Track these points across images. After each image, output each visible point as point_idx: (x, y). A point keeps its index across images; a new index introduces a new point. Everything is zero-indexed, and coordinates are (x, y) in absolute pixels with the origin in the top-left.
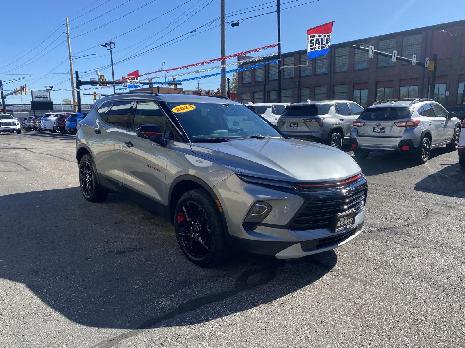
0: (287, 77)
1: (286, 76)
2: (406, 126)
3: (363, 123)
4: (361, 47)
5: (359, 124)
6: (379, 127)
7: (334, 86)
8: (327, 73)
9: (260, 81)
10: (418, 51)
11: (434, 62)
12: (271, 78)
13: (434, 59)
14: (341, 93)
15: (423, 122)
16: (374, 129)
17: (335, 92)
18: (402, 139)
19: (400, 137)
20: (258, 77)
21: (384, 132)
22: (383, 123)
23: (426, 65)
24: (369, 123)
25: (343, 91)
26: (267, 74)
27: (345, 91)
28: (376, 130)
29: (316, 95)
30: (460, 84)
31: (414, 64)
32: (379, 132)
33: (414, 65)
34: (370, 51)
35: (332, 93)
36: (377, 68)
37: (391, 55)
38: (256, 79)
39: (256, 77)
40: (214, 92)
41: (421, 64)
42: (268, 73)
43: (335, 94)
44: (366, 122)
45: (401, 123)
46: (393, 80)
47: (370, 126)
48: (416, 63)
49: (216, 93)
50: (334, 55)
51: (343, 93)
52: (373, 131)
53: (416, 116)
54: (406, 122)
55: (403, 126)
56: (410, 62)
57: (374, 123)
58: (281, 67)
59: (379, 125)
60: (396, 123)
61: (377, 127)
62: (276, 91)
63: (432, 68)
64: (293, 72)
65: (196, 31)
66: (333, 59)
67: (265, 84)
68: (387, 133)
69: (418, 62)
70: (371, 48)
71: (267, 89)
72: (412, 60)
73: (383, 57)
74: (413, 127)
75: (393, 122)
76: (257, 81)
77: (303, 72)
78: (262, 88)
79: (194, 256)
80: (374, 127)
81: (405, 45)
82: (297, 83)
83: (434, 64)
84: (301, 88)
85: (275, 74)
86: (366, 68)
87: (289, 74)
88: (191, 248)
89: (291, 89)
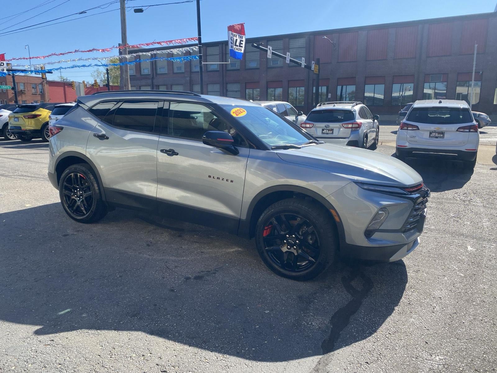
0: (177, 72)
1: (176, 70)
2: (352, 128)
3: (312, 125)
4: (260, 46)
5: (308, 126)
6: (328, 128)
7: (227, 84)
8: (219, 70)
9: (146, 74)
10: (303, 54)
11: (318, 66)
12: (159, 71)
13: (318, 62)
14: (234, 91)
15: (364, 124)
16: (323, 130)
17: (228, 90)
18: (349, 139)
19: (348, 138)
20: (144, 69)
21: (332, 133)
22: (332, 125)
23: (312, 68)
24: (318, 124)
25: (235, 90)
26: (154, 67)
27: (237, 90)
28: (325, 131)
29: (209, 92)
30: (338, 86)
31: (303, 66)
32: (327, 134)
33: (303, 68)
34: (269, 51)
35: (225, 91)
36: (268, 68)
37: (285, 56)
38: (142, 71)
39: (142, 70)
40: (90, 84)
41: (308, 67)
42: (156, 65)
43: (228, 92)
44: (315, 123)
45: (348, 125)
46: (282, 81)
47: (320, 127)
48: (305, 66)
49: (93, 85)
50: (226, 52)
51: (236, 91)
52: (322, 133)
53: (359, 119)
54: (352, 124)
55: (350, 128)
56: (299, 64)
57: (323, 125)
58: (203, 63)
59: (328, 126)
60: (343, 125)
61: (325, 128)
62: (165, 86)
63: (316, 71)
64: (184, 67)
65: (85, 12)
66: (224, 57)
67: (153, 78)
68: (336, 134)
69: (306, 64)
70: (269, 48)
71: (155, 83)
72: (301, 62)
73: (277, 57)
74: (358, 129)
75: (340, 124)
76: (143, 74)
77: (194, 68)
78: (149, 82)
79: (289, 271)
80: (323, 128)
81: (291, 47)
82: (188, 79)
83: (318, 68)
84: (192, 85)
85: (164, 68)
86: (257, 67)
87: (179, 68)
88: (286, 262)
89: (182, 85)
